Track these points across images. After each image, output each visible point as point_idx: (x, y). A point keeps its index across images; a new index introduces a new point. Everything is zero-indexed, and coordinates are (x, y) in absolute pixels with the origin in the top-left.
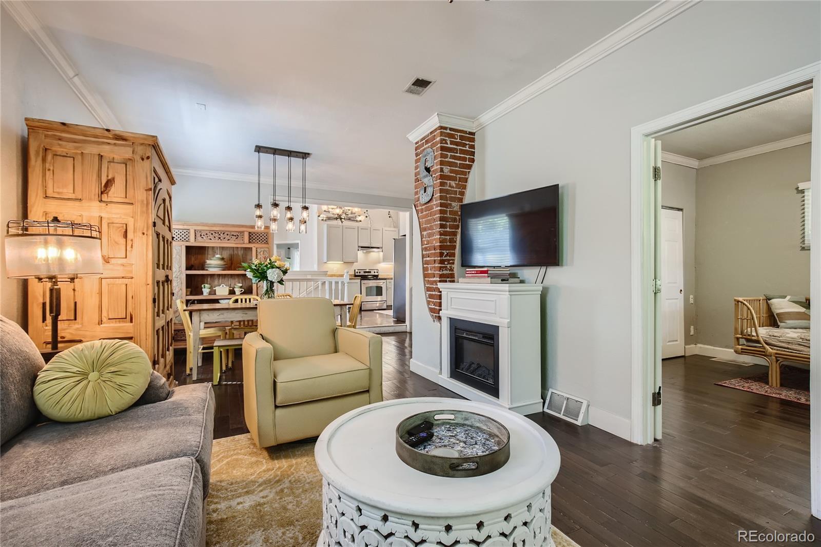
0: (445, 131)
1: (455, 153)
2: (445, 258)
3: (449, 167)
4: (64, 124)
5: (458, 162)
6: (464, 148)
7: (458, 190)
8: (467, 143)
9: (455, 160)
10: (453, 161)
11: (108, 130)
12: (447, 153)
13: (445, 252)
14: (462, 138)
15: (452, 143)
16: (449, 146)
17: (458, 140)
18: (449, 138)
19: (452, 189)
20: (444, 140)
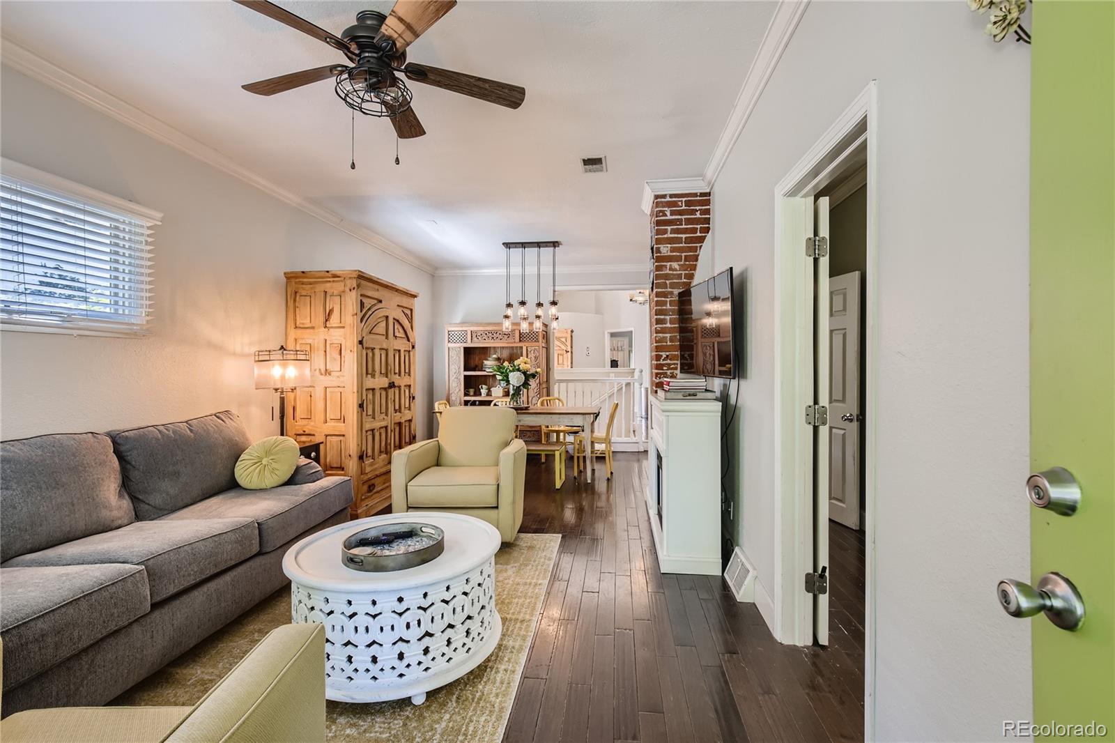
0: (663, 200)
1: (678, 225)
2: (664, 362)
3: (669, 246)
4: (303, 272)
5: (684, 236)
6: (693, 217)
7: (683, 272)
8: (698, 208)
9: (678, 234)
10: (676, 235)
11: (328, 272)
12: (666, 227)
13: (664, 355)
14: (688, 203)
15: (672, 213)
16: (669, 217)
17: (684, 207)
18: (669, 207)
19: (675, 272)
20: (660, 211)
